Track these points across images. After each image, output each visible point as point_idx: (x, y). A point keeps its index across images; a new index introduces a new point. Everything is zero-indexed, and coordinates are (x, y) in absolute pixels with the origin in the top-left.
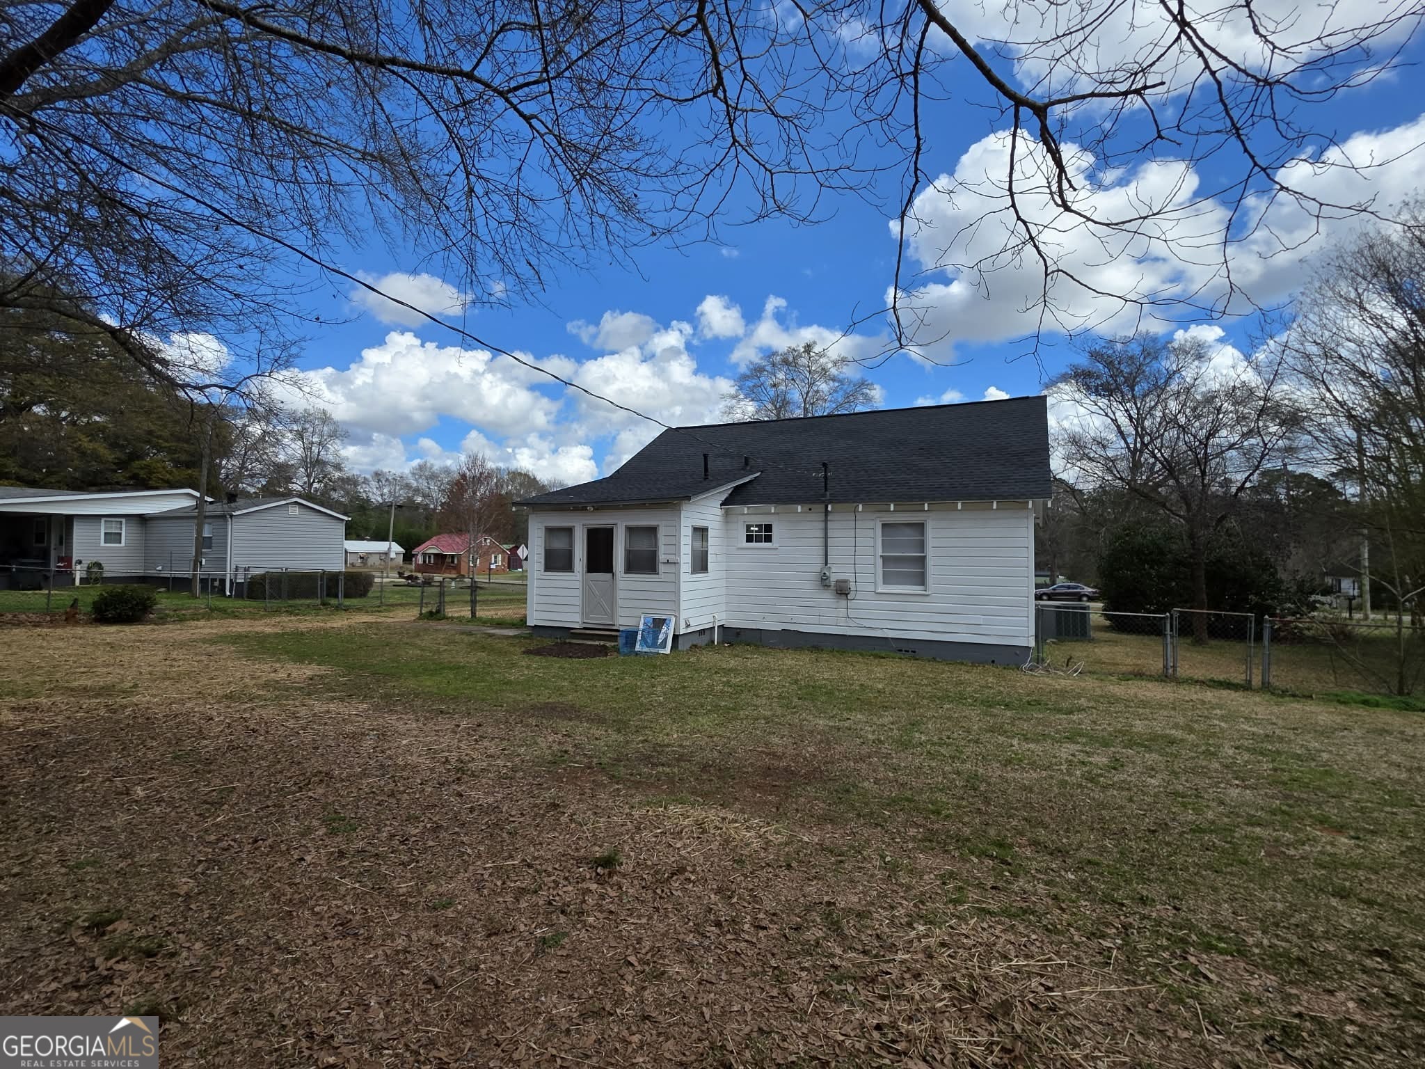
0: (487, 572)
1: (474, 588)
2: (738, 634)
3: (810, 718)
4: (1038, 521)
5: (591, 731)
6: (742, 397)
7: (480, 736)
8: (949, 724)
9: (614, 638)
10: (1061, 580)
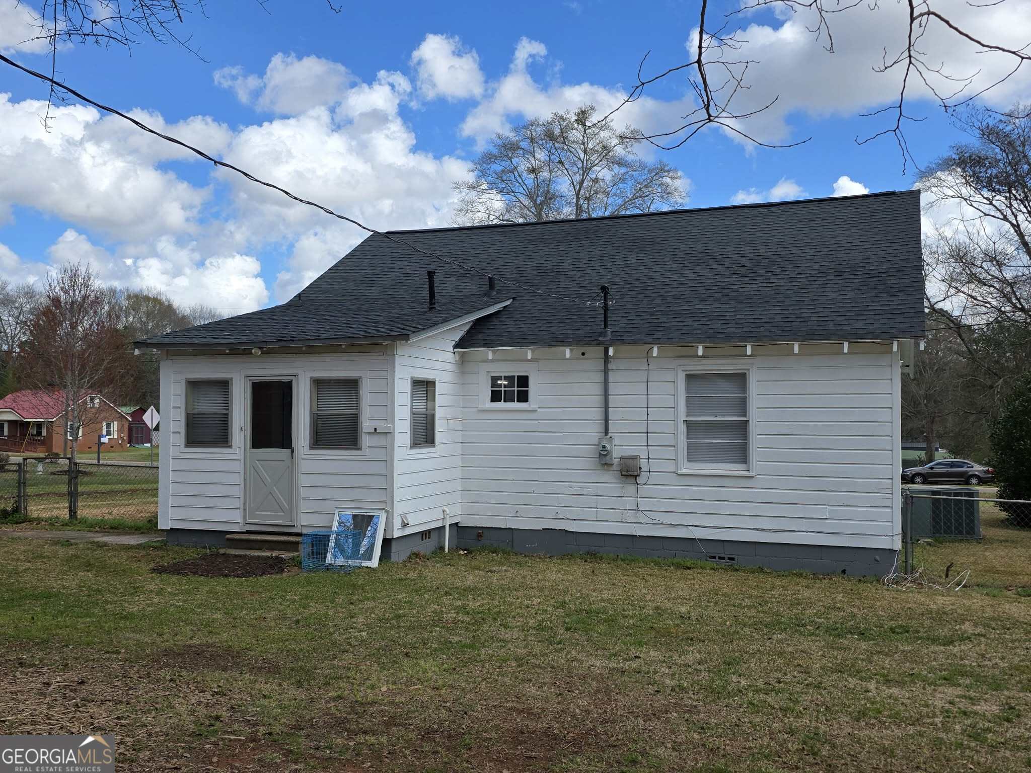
0: (95, 448)
1: (74, 473)
2: (479, 536)
3: (582, 656)
4: (906, 370)
5: (257, 686)
6: (484, 187)
7: (83, 699)
8: (780, 662)
9: (294, 546)
10: (942, 455)
